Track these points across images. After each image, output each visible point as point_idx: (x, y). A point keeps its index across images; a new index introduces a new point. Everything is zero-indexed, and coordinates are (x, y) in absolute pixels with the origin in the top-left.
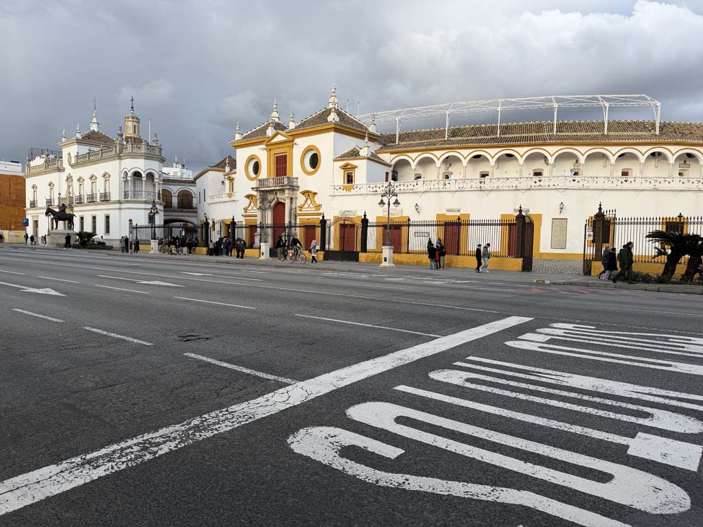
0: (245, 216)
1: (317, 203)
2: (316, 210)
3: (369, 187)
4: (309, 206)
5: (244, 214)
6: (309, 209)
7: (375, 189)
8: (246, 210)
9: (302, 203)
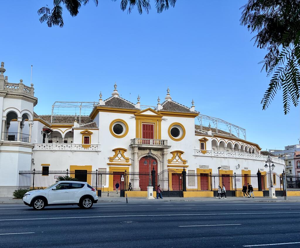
0: (109, 164)
1: (183, 159)
2: (184, 164)
3: (214, 153)
4: (177, 161)
5: (109, 162)
6: (177, 162)
7: (217, 154)
8: (111, 159)
9: (171, 158)
